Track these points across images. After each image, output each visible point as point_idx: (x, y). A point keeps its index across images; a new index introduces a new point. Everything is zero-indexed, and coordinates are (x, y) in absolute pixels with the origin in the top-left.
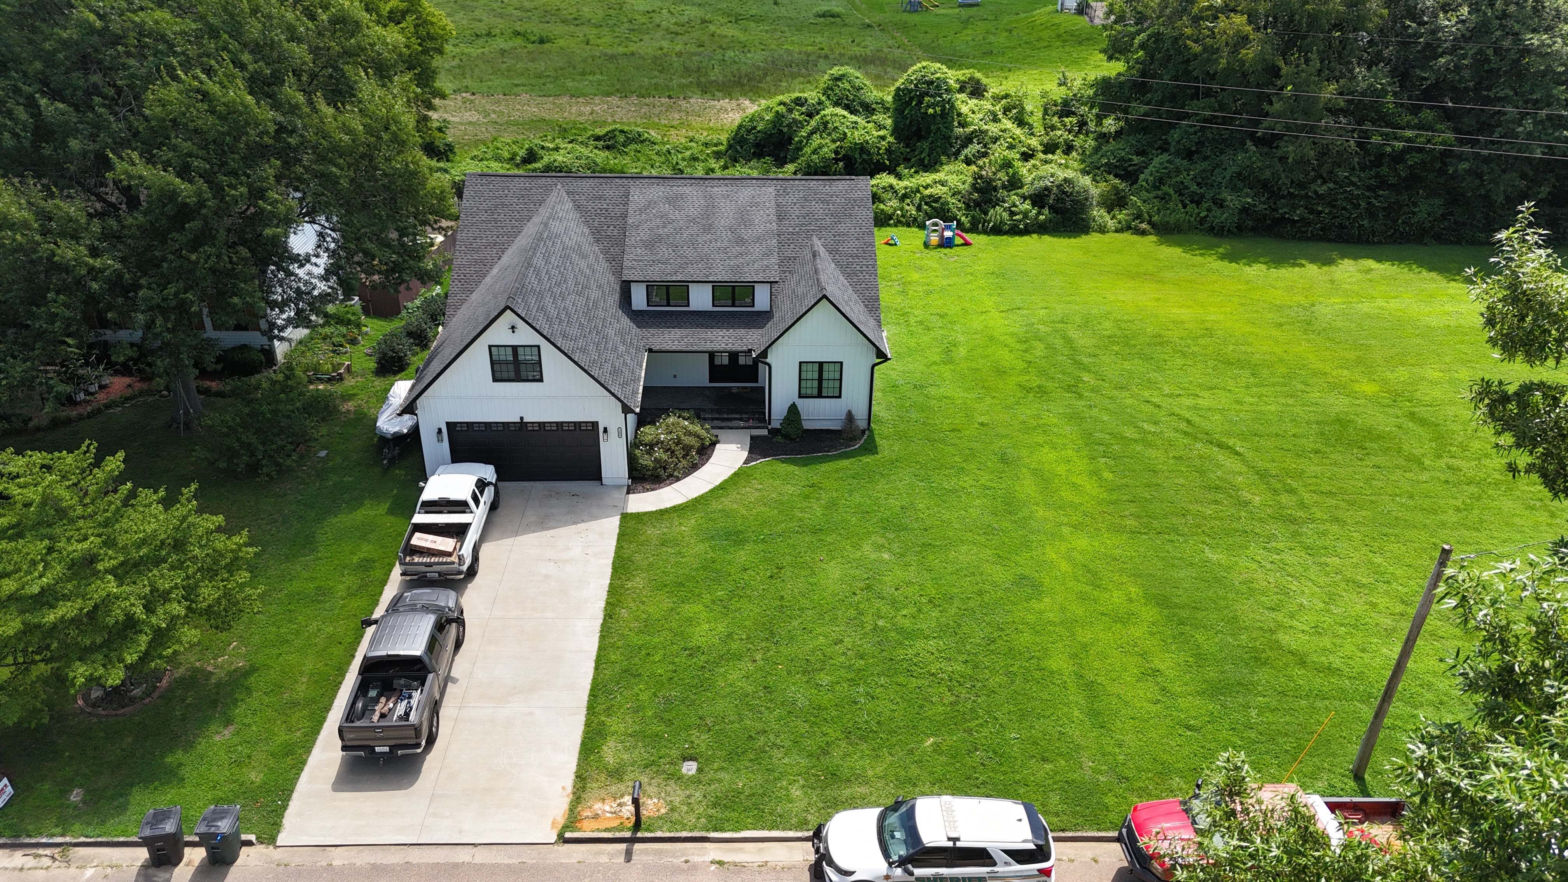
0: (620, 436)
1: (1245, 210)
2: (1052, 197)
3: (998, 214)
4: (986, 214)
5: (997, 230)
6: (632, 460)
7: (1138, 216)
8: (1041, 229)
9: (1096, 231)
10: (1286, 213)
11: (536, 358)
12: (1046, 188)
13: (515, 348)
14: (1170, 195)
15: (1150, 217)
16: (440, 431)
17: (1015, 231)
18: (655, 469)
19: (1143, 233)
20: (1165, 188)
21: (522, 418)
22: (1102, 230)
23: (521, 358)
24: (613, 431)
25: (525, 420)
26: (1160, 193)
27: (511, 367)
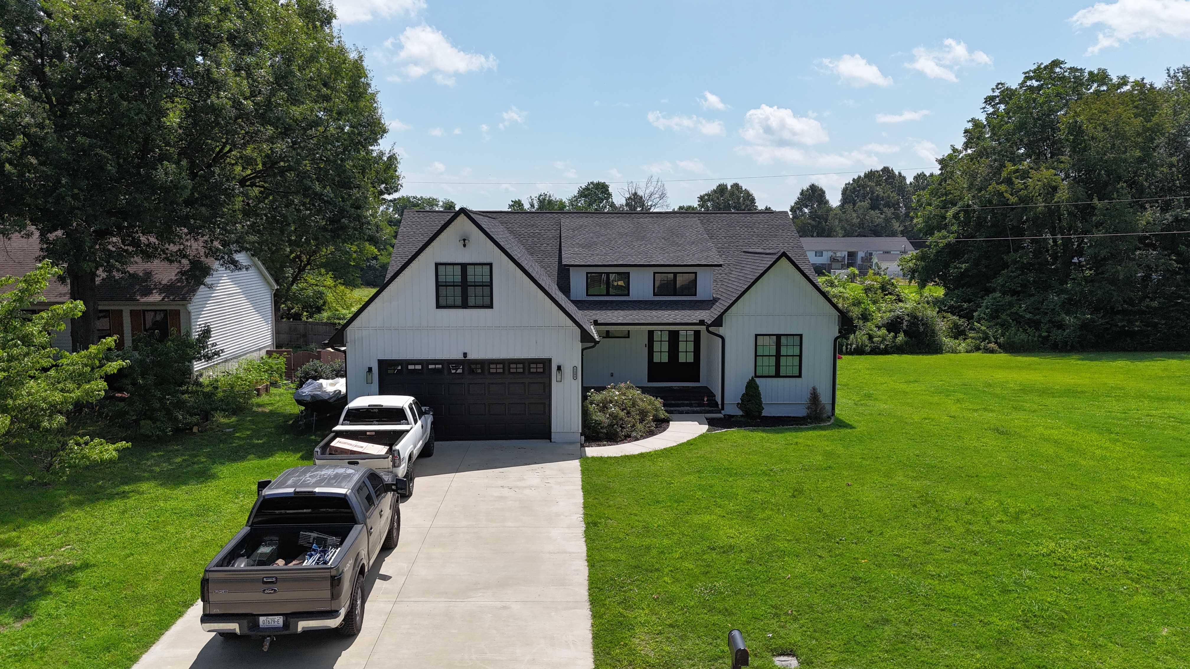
0: (575, 377)
1: (1085, 326)
2: (905, 323)
3: (859, 338)
4: (848, 339)
5: (860, 351)
6: (585, 413)
7: (986, 338)
8: (900, 350)
9: (949, 352)
10: (1124, 326)
11: (487, 279)
12: (898, 317)
13: (464, 266)
14: (1009, 322)
15: (996, 339)
16: (370, 370)
17: (876, 351)
18: (611, 425)
19: (992, 351)
20: (1004, 316)
21: (465, 354)
22: (954, 351)
23: (470, 278)
24: (568, 371)
25: (469, 357)
26: (999, 320)
27: (458, 290)
